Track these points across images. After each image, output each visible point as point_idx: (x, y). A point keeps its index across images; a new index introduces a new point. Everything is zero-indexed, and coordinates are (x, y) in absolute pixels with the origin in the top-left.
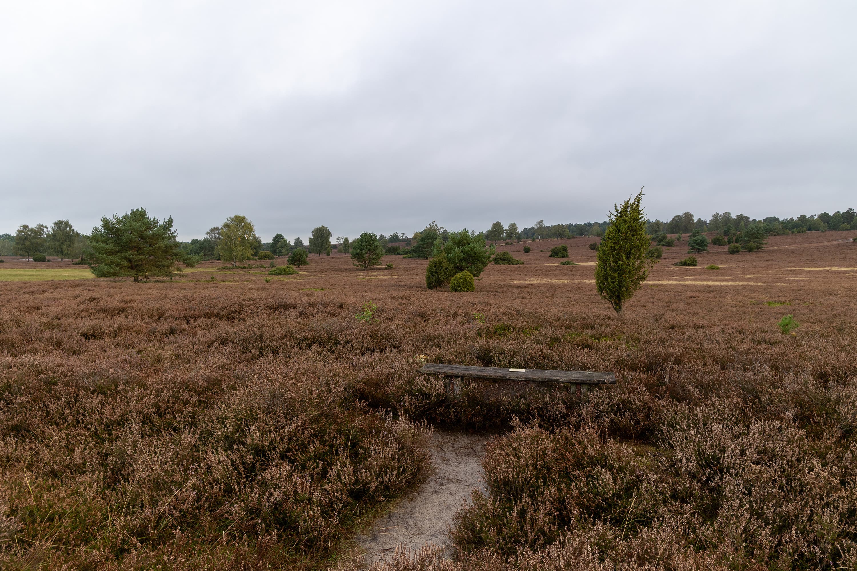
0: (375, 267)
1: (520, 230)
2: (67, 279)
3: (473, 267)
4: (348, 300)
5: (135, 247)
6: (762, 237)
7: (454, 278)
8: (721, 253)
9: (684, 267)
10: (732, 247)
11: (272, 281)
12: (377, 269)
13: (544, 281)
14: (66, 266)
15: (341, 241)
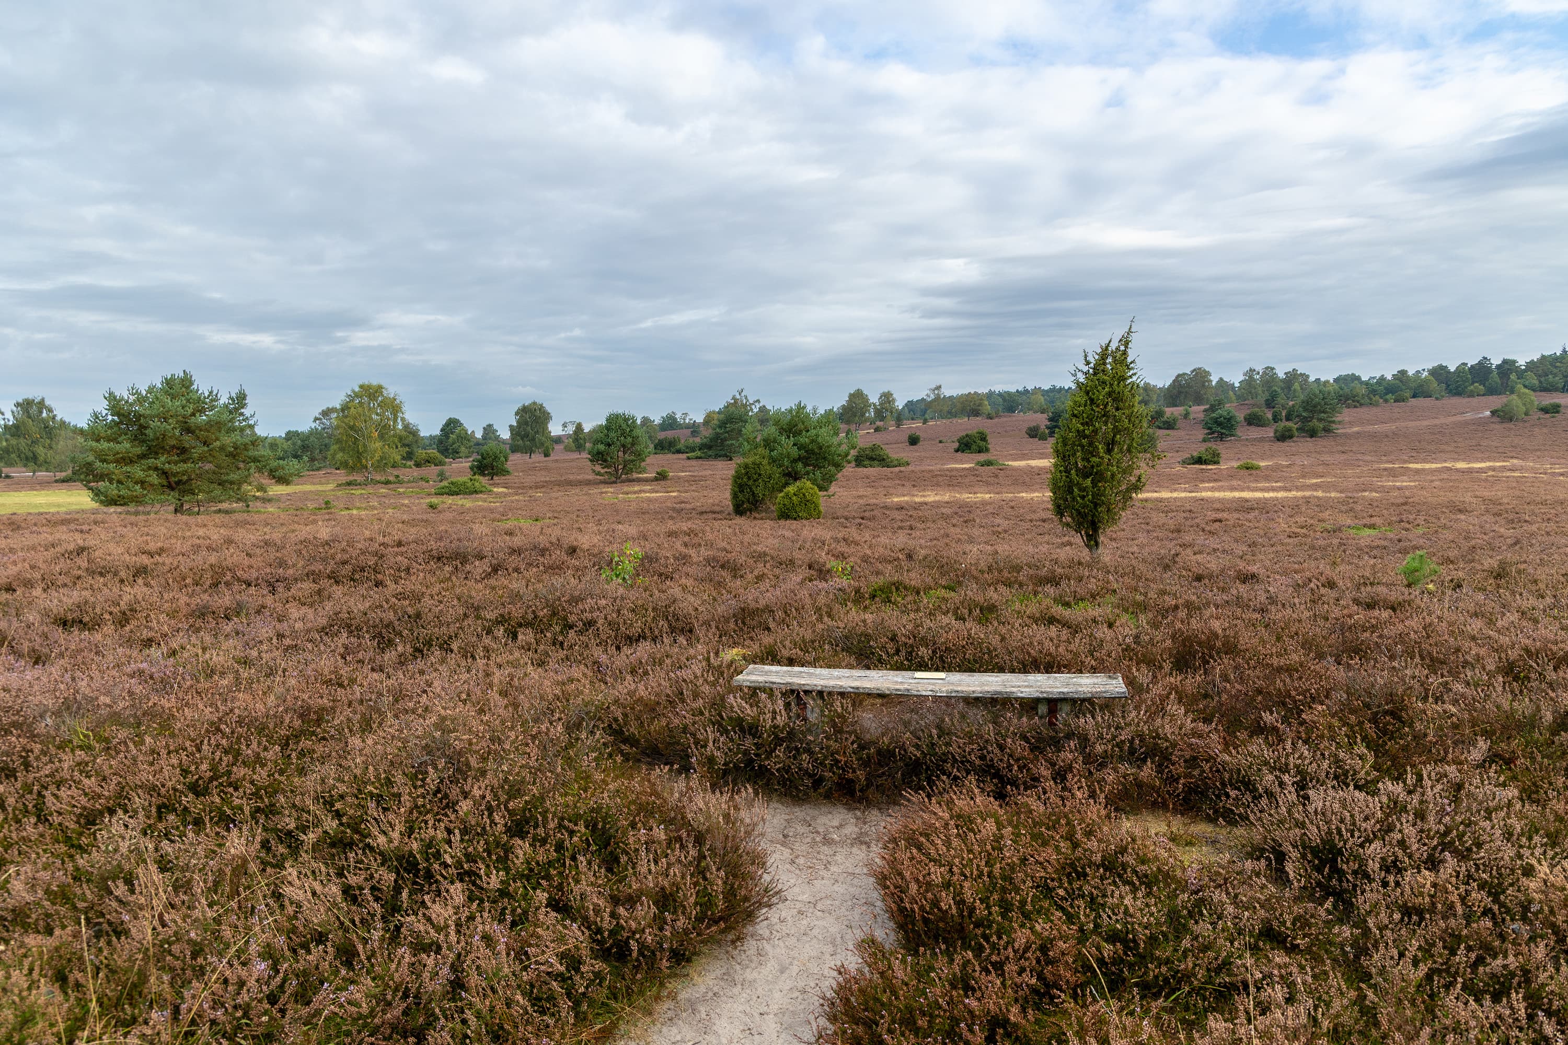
0: (635, 476)
1: (900, 404)
2: (42, 510)
3: (818, 473)
4: (585, 541)
5: (173, 447)
6: (1333, 409)
7: (782, 494)
8: (1262, 440)
9: (1197, 466)
10: (1280, 429)
11: (440, 507)
12: (639, 480)
13: (947, 497)
14: (43, 485)
15: (571, 430)
